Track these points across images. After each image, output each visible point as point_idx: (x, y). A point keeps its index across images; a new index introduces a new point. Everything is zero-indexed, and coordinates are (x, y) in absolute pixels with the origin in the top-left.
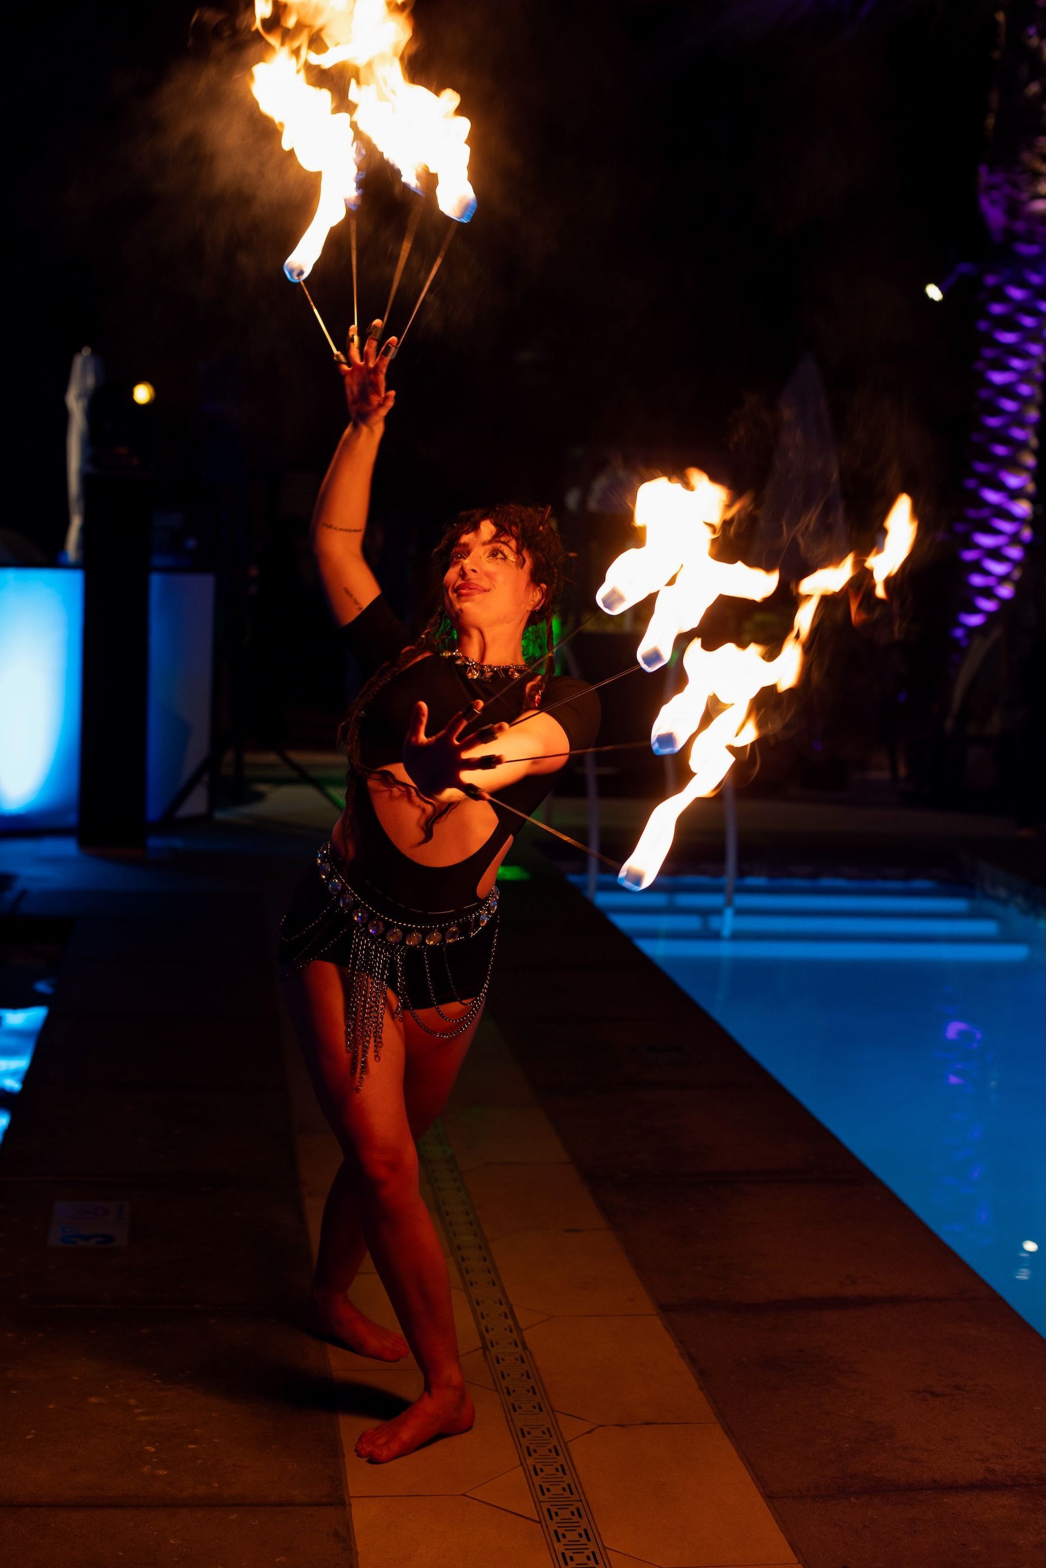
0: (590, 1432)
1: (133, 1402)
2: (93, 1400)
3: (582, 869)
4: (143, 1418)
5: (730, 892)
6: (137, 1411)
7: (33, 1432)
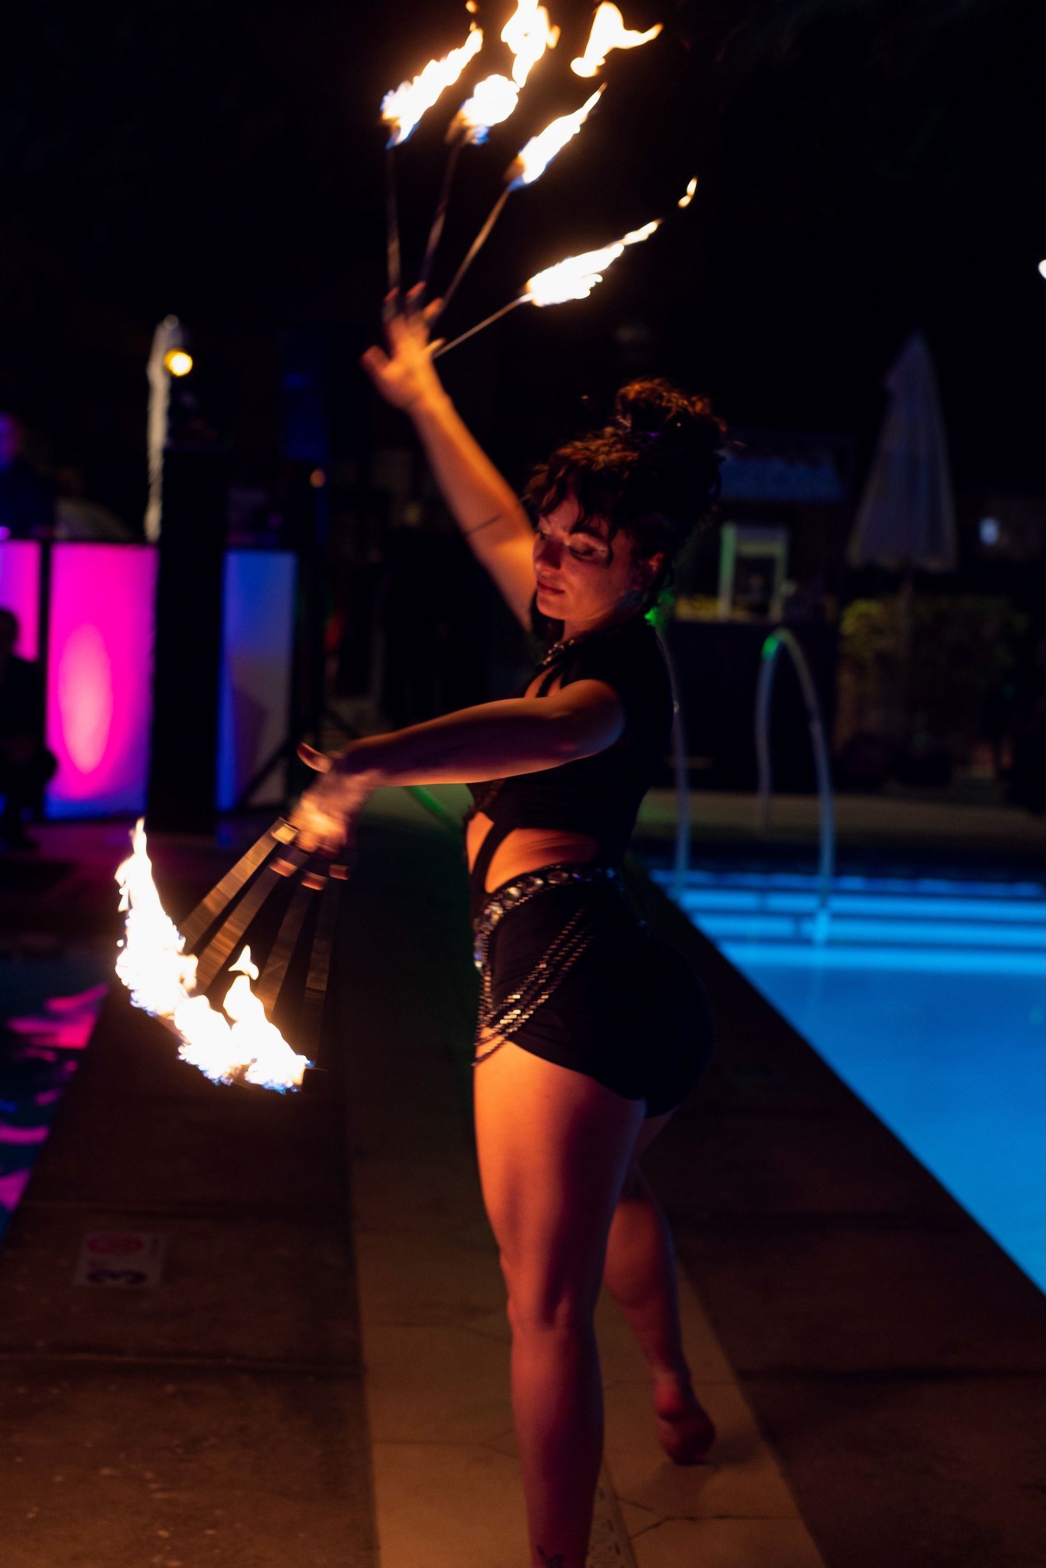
0: (657, 1525)
1: (149, 1475)
2: (106, 1471)
3: (669, 865)
4: (159, 1496)
5: (825, 895)
6: (154, 1486)
7: (36, 1509)
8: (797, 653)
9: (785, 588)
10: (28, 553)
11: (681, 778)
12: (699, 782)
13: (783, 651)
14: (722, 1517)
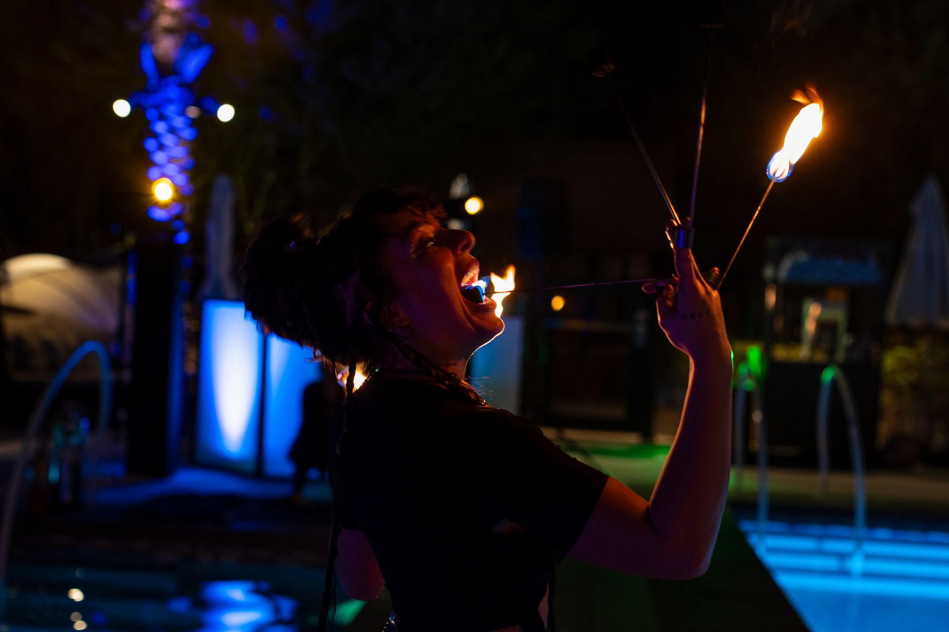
3: (753, 518)
5: (860, 541)
8: (844, 386)
9: (845, 340)
11: (763, 459)
12: (777, 462)
13: (834, 382)
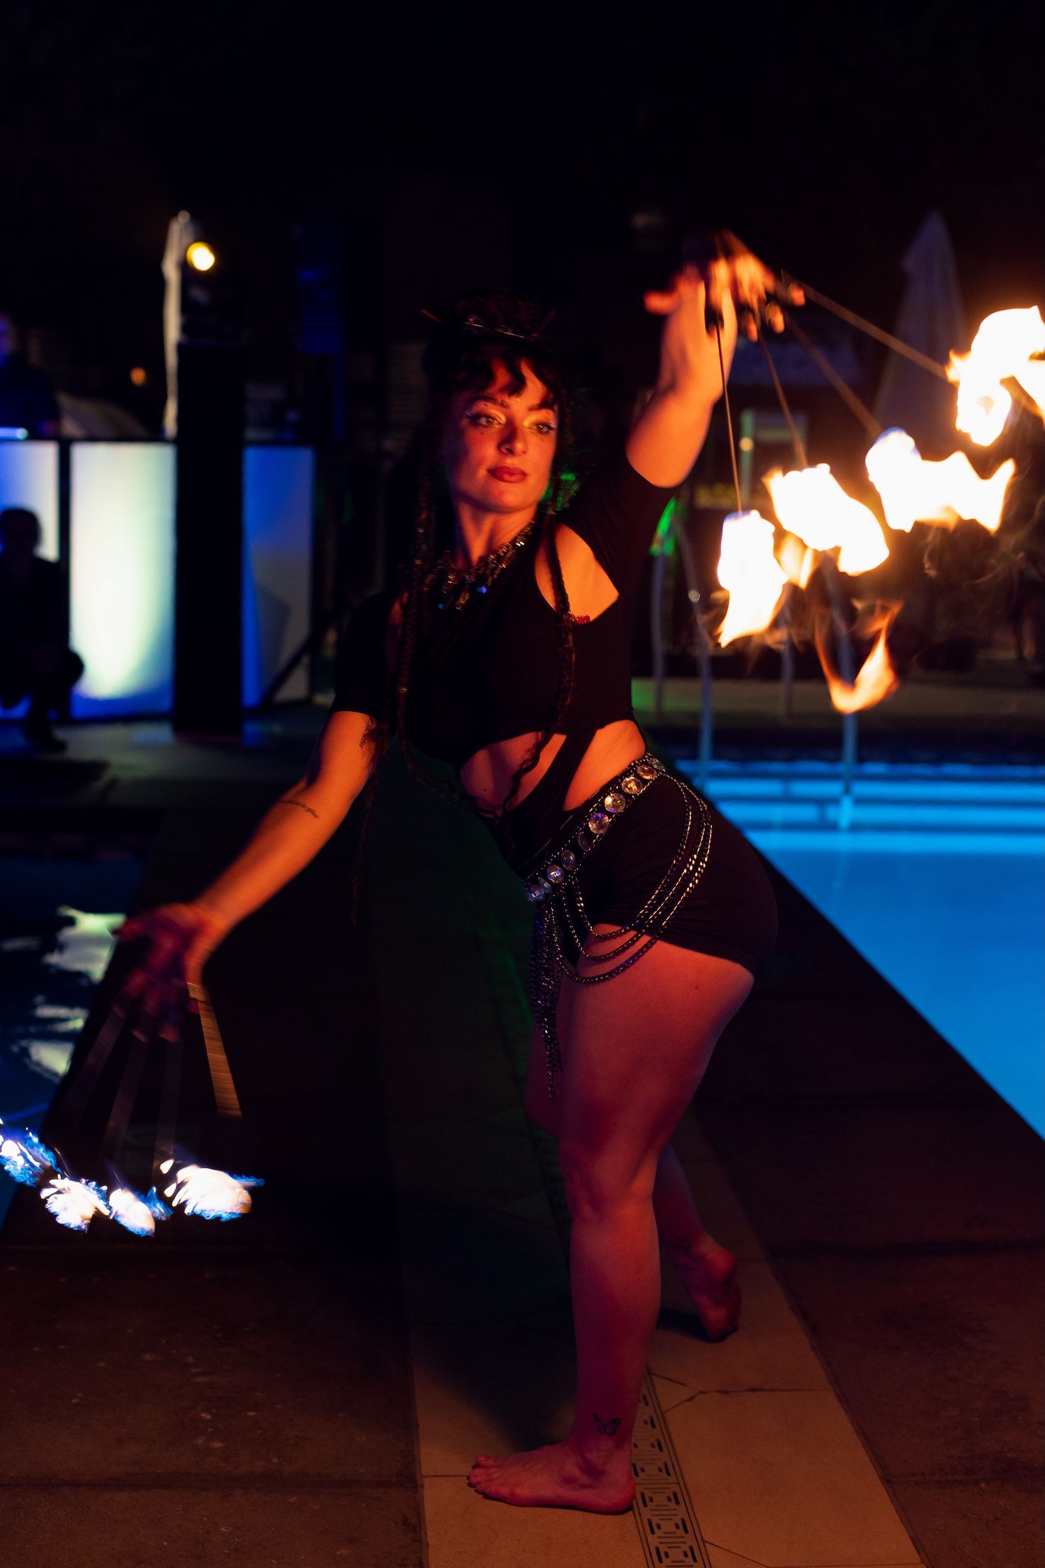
0: (689, 1399)
1: (190, 1360)
2: (147, 1357)
3: (694, 756)
4: (201, 1379)
5: (848, 780)
6: (194, 1370)
7: (79, 1395)
10: (47, 454)
11: (704, 670)
14: (754, 1390)
